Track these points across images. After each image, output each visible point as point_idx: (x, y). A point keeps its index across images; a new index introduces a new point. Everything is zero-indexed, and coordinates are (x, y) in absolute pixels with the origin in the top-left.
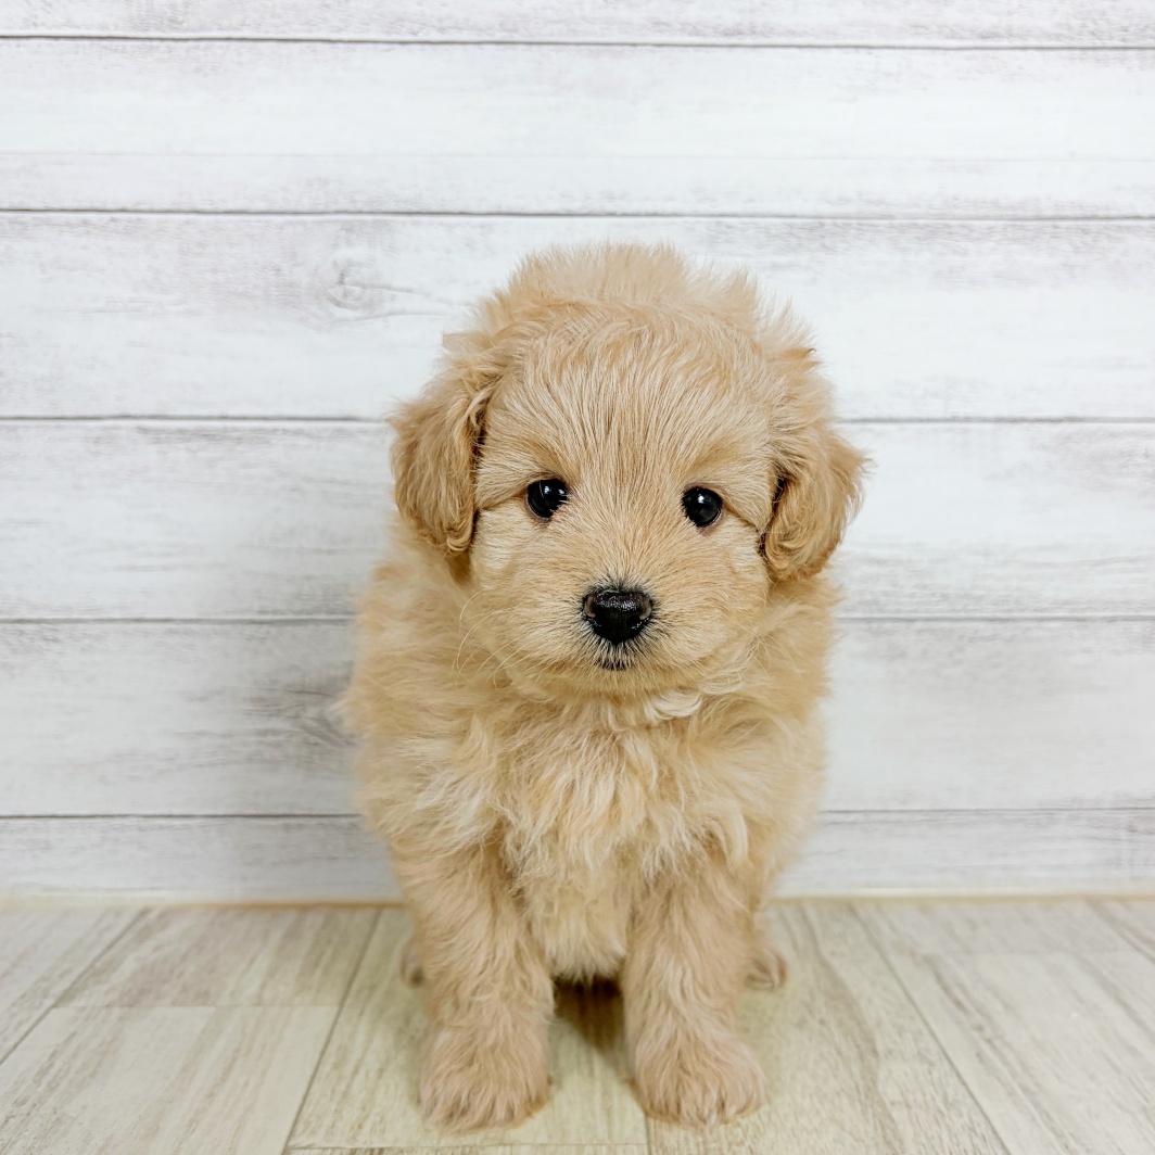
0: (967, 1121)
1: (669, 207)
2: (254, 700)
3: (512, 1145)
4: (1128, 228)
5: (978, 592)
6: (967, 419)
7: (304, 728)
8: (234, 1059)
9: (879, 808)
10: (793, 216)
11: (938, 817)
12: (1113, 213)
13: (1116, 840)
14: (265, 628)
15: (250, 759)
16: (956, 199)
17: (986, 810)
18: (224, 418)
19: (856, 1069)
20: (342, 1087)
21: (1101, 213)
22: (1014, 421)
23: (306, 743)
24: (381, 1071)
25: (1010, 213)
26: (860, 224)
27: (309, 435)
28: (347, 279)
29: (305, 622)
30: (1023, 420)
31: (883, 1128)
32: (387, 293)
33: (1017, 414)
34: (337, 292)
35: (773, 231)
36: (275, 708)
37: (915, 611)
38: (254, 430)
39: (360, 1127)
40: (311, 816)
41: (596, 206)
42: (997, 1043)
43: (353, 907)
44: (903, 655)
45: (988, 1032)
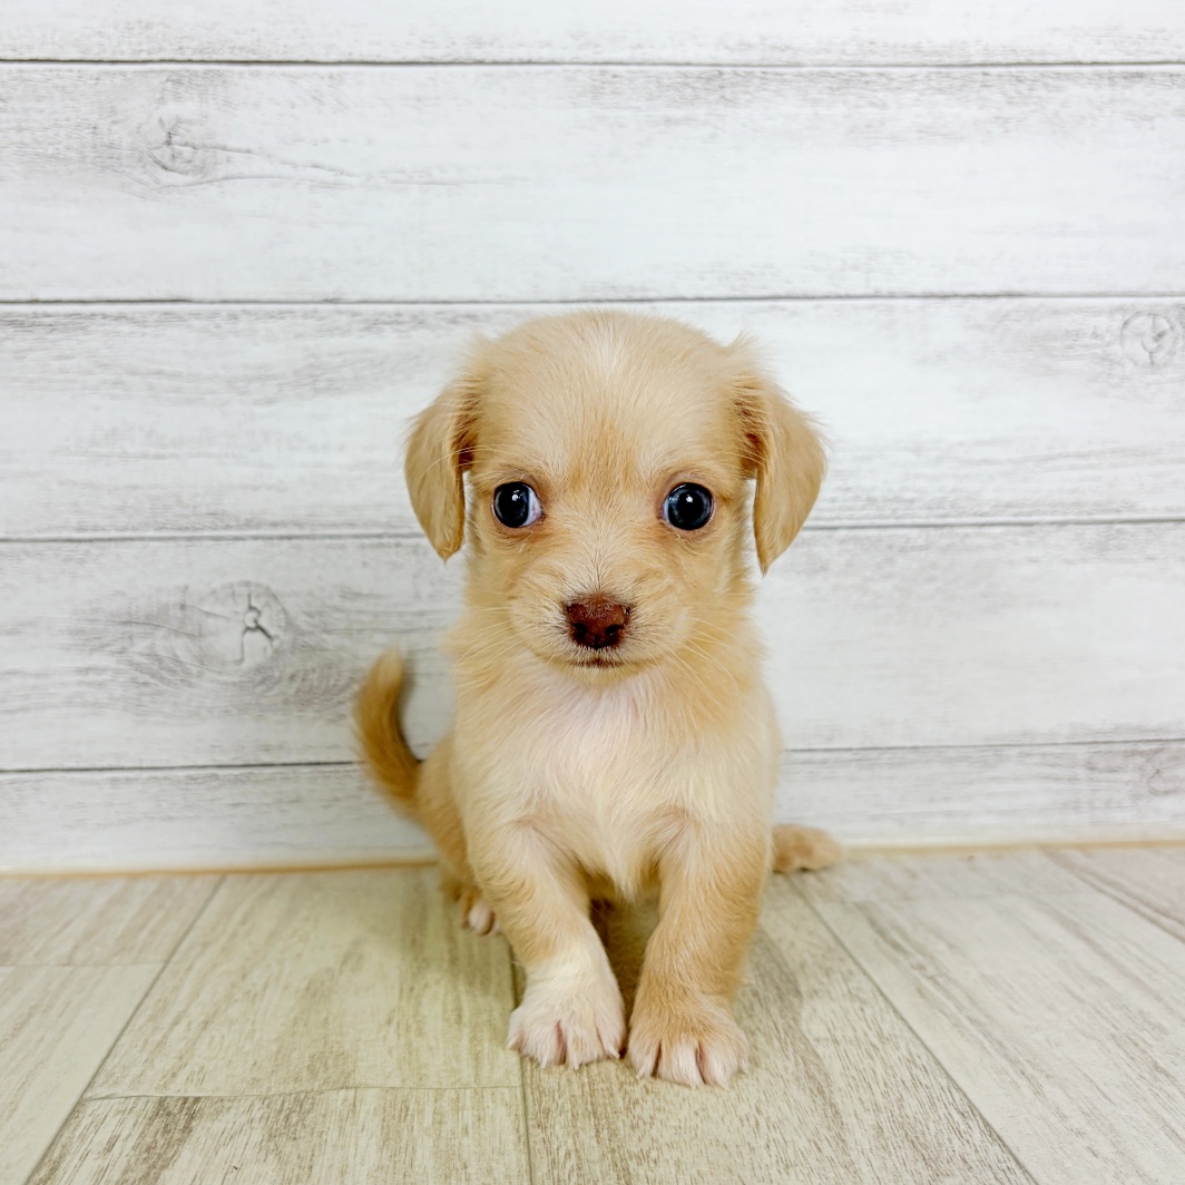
0: (906, 1054)
1: (546, 54)
2: (72, 633)
3: (356, 1088)
4: (1067, 75)
5: (909, 495)
6: (892, 296)
7: (131, 663)
8: (30, 1015)
9: (800, 747)
10: (688, 64)
11: (869, 755)
12: (1051, 59)
13: (1072, 779)
14: (84, 546)
15: (69, 703)
16: (872, 43)
17: (925, 747)
18: (36, 302)
19: (774, 1010)
20: (158, 1037)
21: (1037, 59)
22: (945, 297)
23: (134, 680)
24: (206, 1024)
25: (935, 59)
26: (763, 73)
27: (132, 320)
28: (175, 139)
29: (131, 539)
30: (956, 296)
31: (805, 1064)
32: (221, 155)
33: (947, 289)
34: (164, 154)
35: (666, 81)
36: (97, 642)
37: (838, 518)
38: (71, 315)
39: (174, 1075)
40: (141, 769)
41: (462, 55)
42: (940, 980)
43: (192, 874)
44: (824, 569)
45: (931, 970)
